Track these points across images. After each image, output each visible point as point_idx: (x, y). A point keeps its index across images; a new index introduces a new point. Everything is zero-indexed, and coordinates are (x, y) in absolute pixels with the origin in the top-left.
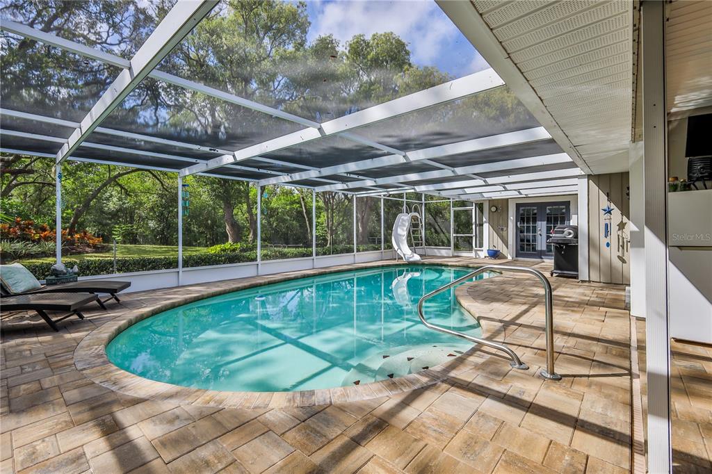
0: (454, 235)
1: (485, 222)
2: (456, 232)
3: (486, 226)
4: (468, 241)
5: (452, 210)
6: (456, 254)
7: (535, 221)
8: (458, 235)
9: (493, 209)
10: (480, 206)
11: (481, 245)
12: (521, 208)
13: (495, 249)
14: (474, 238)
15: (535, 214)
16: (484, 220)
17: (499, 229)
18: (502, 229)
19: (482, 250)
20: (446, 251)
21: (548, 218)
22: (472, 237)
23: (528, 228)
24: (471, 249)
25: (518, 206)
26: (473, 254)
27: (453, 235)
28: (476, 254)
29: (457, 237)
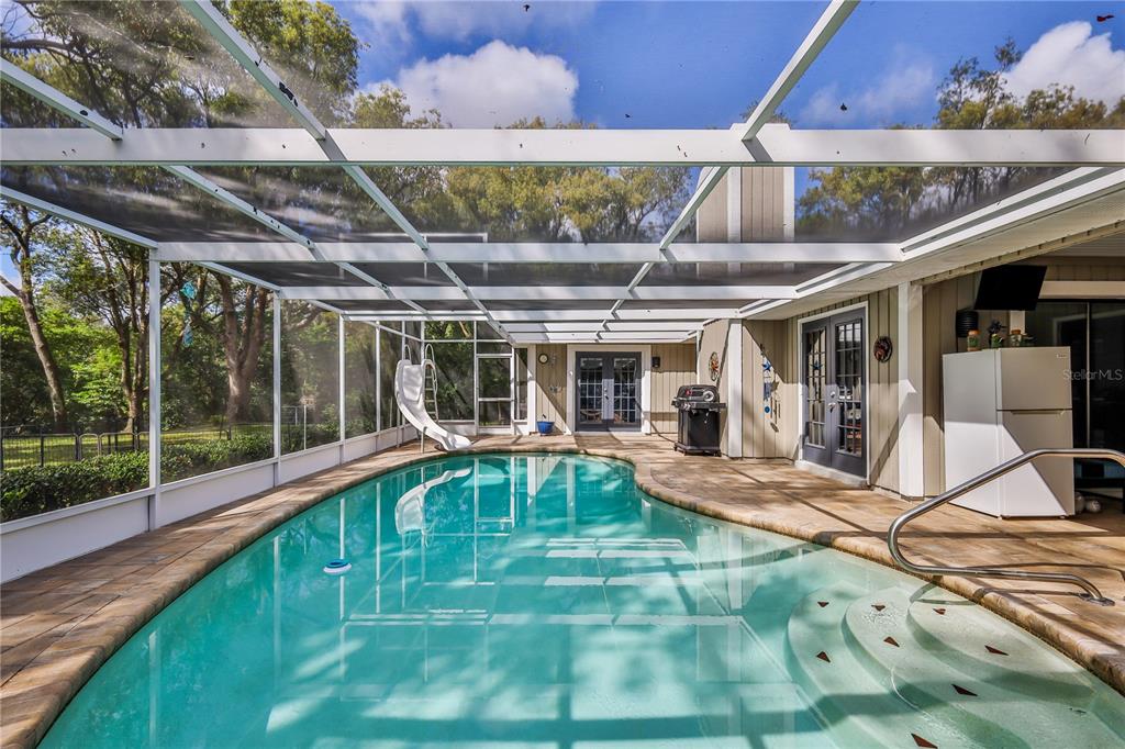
0: (480, 400)
1: (531, 379)
2: (484, 394)
3: (532, 386)
4: (504, 409)
5: (477, 357)
6: (482, 431)
7: (599, 378)
8: (487, 400)
9: (543, 359)
10: (522, 353)
11: (523, 415)
12: (582, 360)
13: (544, 420)
14: (513, 404)
15: (601, 368)
16: (529, 375)
17: (551, 389)
18: (556, 390)
19: (526, 423)
20: (466, 426)
21: (615, 374)
22: (509, 403)
23: (591, 387)
24: (507, 421)
25: (579, 355)
26: (510, 431)
27: (477, 399)
28: (516, 429)
29: (485, 403)
